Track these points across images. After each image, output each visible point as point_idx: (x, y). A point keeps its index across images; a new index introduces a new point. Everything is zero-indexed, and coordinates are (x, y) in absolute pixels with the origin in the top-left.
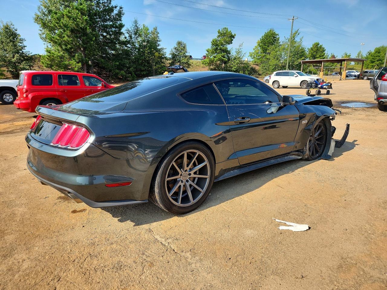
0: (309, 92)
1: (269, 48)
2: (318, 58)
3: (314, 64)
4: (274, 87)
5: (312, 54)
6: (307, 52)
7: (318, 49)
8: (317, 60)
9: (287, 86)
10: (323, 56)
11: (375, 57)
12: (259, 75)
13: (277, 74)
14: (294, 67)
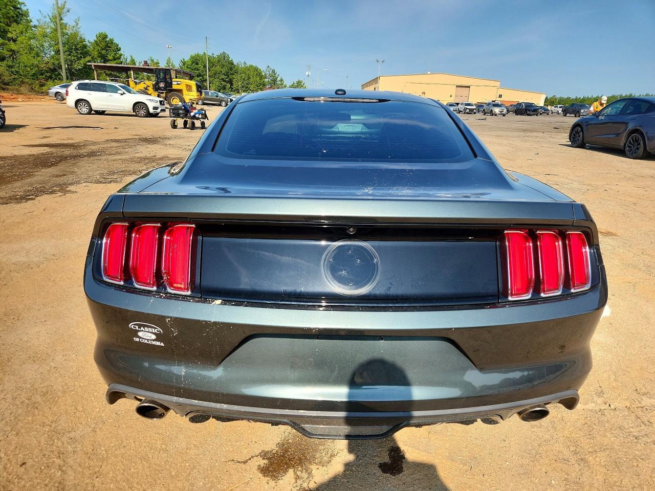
0: (176, 124)
1: (10, 29)
2: (111, 60)
3: (108, 72)
4: (80, 111)
5: (99, 53)
6: (90, 48)
7: (106, 46)
8: (109, 65)
9: (105, 111)
10: (119, 58)
11: (192, 69)
12: (7, 84)
13: (81, 87)
14: (73, 73)
